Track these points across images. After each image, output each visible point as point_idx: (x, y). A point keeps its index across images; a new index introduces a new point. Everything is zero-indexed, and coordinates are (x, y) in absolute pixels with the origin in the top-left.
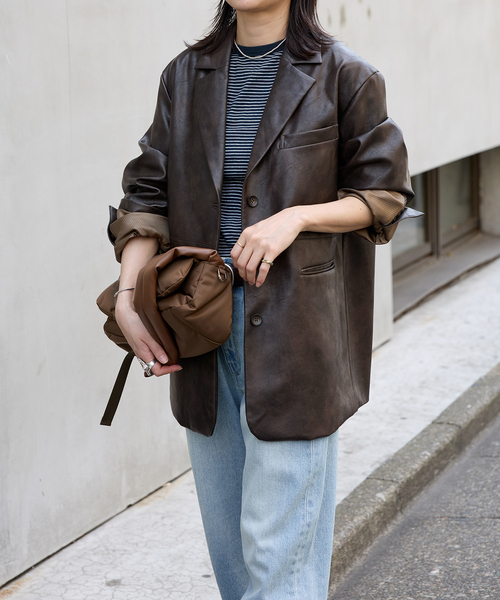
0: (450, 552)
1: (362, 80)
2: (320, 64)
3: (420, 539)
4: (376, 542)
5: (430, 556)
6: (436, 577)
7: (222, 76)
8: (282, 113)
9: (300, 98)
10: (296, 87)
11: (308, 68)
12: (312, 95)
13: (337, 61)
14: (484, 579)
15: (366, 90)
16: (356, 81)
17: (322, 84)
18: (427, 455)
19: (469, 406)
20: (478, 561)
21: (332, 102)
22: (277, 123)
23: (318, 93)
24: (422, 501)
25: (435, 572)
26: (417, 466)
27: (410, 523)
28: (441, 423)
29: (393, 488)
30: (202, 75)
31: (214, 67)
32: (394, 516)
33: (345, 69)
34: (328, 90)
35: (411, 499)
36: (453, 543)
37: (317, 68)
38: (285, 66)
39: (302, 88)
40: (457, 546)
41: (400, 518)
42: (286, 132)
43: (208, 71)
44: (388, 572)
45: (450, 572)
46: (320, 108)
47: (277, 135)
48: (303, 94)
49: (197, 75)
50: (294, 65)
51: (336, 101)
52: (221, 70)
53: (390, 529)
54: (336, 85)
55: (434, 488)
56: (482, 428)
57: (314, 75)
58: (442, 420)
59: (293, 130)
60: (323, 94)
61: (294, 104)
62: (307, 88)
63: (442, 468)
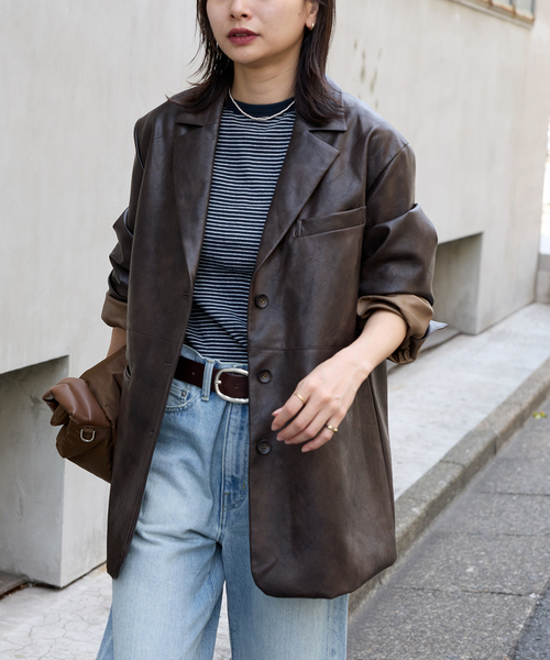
0: (478, 557)
1: (393, 152)
2: (343, 132)
3: (449, 547)
4: (412, 547)
5: (462, 559)
6: (472, 574)
7: (209, 135)
8: (299, 191)
9: (320, 174)
10: (315, 159)
11: (329, 137)
12: (335, 170)
13: (365, 129)
14: (514, 576)
15: (396, 167)
16: (385, 153)
17: (346, 157)
18: (443, 484)
19: (468, 451)
20: (504, 564)
21: (360, 179)
22: (294, 204)
23: (342, 167)
24: (441, 521)
25: (470, 570)
26: (438, 491)
27: (437, 536)
28: (448, 462)
29: (423, 506)
30: (183, 131)
31: (200, 124)
32: (423, 530)
33: (375, 138)
34: (354, 164)
35: (433, 518)
36: (479, 551)
37: (340, 137)
38: (301, 133)
39: (323, 162)
40: (483, 553)
41: (427, 533)
42: (304, 216)
43: (190, 127)
44: (429, 568)
45: (483, 570)
46: (345, 187)
47: (292, 220)
48: (324, 169)
49: (176, 130)
50: (311, 131)
51: (363, 178)
52: (209, 128)
53: (421, 540)
54: (365, 157)
55: (449, 512)
56: (477, 471)
57: (337, 144)
58: (448, 459)
59: (312, 213)
60: (347, 167)
61: (314, 181)
62: (329, 161)
63: (452, 498)
